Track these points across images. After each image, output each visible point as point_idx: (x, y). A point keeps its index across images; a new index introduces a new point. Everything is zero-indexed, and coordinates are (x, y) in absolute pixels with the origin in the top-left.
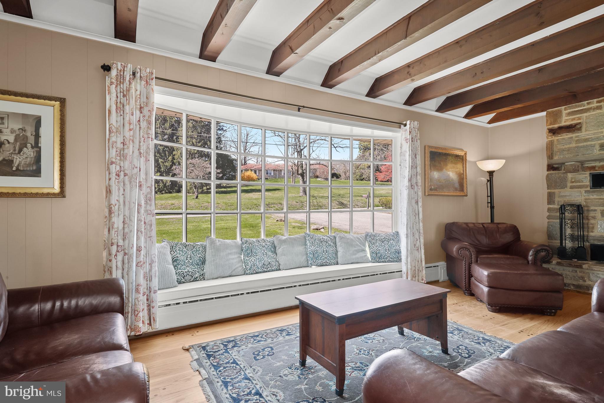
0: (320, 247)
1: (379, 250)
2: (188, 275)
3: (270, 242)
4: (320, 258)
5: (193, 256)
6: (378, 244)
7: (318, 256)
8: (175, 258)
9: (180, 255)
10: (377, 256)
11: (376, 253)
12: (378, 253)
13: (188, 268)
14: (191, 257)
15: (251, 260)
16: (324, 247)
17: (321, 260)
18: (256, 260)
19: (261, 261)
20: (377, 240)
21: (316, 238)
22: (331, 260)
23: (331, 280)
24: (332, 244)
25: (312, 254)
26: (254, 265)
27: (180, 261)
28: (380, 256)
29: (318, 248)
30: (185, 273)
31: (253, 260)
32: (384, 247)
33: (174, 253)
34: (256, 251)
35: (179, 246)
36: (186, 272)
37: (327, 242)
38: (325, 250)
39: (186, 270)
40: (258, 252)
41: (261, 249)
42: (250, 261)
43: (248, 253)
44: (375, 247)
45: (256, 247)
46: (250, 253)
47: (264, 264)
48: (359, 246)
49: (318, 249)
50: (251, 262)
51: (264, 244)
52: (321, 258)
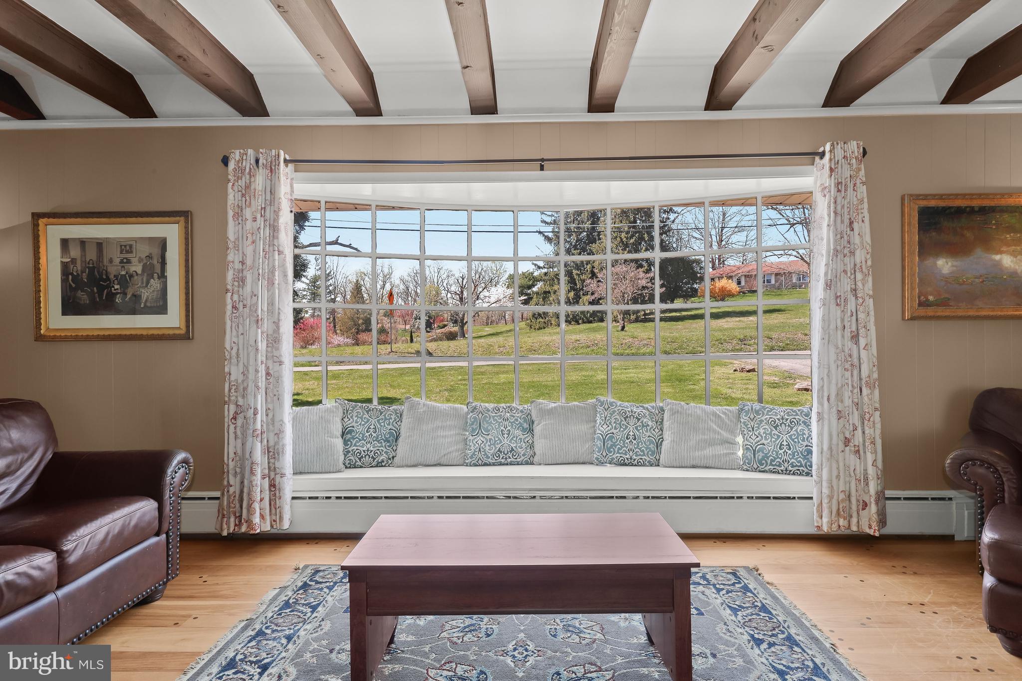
0: (621, 427)
1: (763, 444)
2: (367, 457)
3: (522, 411)
4: (616, 450)
5: (379, 426)
6: (762, 431)
7: (614, 445)
8: (348, 427)
9: (357, 424)
10: (755, 457)
11: (754, 451)
12: (758, 451)
13: (369, 445)
14: (375, 428)
15: (476, 440)
16: (631, 429)
17: (620, 453)
18: (485, 442)
19: (494, 444)
20: (761, 421)
21: (616, 409)
22: (642, 456)
23: (615, 494)
24: (650, 423)
25: (601, 440)
26: (480, 450)
27: (357, 433)
28: (763, 458)
29: (616, 428)
30: (363, 453)
31: (480, 442)
32: (776, 440)
33: (349, 420)
34: (487, 427)
35: (358, 410)
36: (364, 451)
37: (639, 420)
38: (631, 433)
39: (365, 448)
40: (493, 429)
41: (500, 423)
42: (474, 442)
43: (473, 428)
44: (754, 437)
45: (490, 419)
46: (476, 429)
47: (499, 450)
48: (715, 431)
49: (615, 431)
50: (475, 445)
51: (508, 415)
52: (619, 449)
